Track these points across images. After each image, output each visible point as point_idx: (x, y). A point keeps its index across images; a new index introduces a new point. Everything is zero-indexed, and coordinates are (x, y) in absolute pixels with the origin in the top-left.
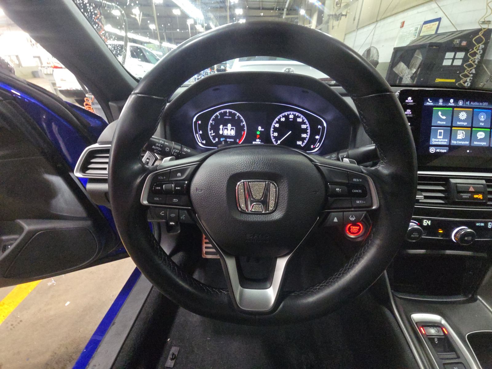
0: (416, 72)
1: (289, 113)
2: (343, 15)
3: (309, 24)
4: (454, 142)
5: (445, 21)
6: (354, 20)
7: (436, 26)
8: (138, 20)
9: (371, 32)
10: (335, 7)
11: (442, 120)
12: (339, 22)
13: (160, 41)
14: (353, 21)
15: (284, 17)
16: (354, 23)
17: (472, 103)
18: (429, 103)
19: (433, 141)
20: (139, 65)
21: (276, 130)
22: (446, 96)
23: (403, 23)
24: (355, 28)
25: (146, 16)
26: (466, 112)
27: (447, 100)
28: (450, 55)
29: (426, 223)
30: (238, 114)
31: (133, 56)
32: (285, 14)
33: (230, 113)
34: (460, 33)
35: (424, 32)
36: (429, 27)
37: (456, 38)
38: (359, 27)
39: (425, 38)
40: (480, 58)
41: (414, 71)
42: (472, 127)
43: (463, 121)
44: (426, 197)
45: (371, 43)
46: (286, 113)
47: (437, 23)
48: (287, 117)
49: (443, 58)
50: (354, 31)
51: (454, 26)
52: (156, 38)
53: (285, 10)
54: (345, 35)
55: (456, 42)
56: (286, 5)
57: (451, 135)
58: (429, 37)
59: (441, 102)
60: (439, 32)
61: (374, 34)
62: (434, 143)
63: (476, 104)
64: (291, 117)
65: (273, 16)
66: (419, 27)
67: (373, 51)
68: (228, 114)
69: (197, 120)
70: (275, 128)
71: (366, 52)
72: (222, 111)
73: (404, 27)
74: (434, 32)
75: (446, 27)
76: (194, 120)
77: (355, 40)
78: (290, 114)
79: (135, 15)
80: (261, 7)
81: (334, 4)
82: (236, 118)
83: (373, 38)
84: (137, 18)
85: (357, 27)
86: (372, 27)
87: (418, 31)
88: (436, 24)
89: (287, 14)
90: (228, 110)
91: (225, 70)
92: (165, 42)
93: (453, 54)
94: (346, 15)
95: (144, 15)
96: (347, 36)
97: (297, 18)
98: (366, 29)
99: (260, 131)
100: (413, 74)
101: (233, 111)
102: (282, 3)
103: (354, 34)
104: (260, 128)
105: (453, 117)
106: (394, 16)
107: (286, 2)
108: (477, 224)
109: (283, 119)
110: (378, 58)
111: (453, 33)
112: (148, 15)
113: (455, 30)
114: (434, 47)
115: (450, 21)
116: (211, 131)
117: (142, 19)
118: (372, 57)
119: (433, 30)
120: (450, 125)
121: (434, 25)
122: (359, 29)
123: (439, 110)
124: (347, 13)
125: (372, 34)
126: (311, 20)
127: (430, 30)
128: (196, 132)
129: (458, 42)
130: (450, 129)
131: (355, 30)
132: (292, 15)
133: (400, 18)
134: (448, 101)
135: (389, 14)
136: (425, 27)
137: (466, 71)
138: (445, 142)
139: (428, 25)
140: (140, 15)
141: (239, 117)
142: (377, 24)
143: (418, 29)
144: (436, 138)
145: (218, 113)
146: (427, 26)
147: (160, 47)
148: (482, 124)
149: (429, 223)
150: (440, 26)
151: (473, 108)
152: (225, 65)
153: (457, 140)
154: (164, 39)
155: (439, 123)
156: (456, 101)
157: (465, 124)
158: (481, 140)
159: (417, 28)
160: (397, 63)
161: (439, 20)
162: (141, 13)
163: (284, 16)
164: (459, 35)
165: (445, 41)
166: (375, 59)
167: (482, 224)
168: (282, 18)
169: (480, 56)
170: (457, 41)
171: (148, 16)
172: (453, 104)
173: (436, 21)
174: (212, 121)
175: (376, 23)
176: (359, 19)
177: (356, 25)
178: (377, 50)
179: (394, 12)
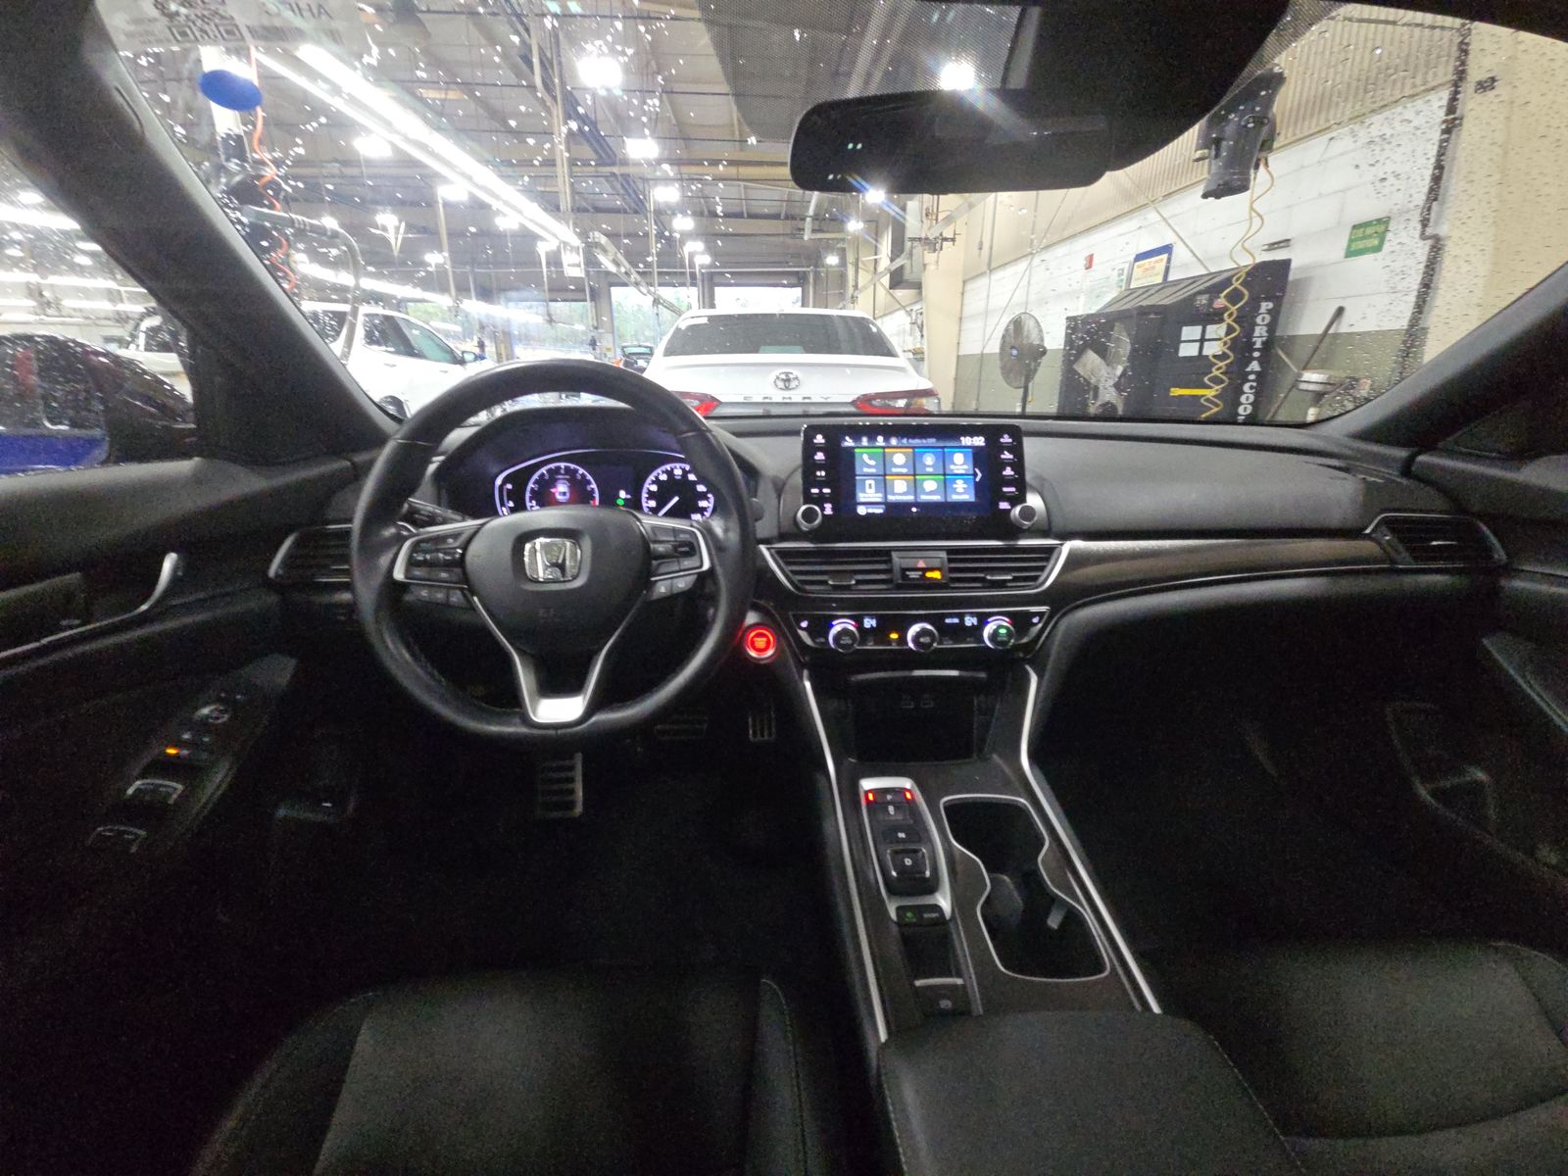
0: (1124, 374)
1: (673, 465)
2: (946, 239)
3: (876, 254)
4: (891, 498)
5: (1180, 253)
6: (981, 249)
7: (1163, 264)
8: (393, 242)
9: (1023, 275)
10: (924, 219)
11: (869, 466)
12: (938, 257)
13: (457, 296)
14: (978, 251)
15: (806, 238)
16: (980, 255)
17: (910, 441)
18: (849, 442)
19: (861, 497)
20: (387, 365)
21: (652, 495)
22: (872, 432)
23: (1090, 260)
24: (985, 268)
25: (419, 232)
26: (904, 453)
27: (872, 438)
28: (1190, 332)
29: (869, 623)
30: (581, 471)
31: (371, 339)
32: (810, 230)
33: (567, 468)
34: (1211, 279)
35: (1139, 279)
36: (1147, 266)
37: (1200, 293)
38: (993, 266)
39: (1135, 295)
40: (1265, 334)
41: (1119, 370)
42: (915, 475)
43: (901, 467)
44: (858, 582)
45: (1027, 303)
46: (668, 467)
47: (1165, 257)
48: (670, 473)
49: (1177, 341)
50: (983, 274)
51: (1202, 263)
52: (443, 289)
53: (808, 219)
54: (964, 282)
55: (1201, 300)
56: (808, 207)
57: (884, 486)
58: (1143, 294)
59: (865, 441)
60: (1171, 278)
61: (1029, 282)
62: (862, 500)
63: (916, 442)
64: (678, 472)
65: (779, 235)
66: (1127, 266)
67: (1029, 325)
68: (562, 472)
69: (505, 481)
70: (650, 492)
71: (1012, 327)
72: (552, 466)
73: (1094, 268)
74: (1159, 280)
75: (1186, 267)
76: (499, 481)
77: (988, 296)
78: (676, 467)
79: (384, 229)
80: (745, 210)
81: (922, 213)
82: (579, 477)
83: (1028, 292)
84: (391, 236)
85: (989, 264)
86: (1022, 265)
87: (1124, 277)
88: (1162, 260)
89: (814, 231)
90: (562, 465)
91: (643, 370)
92: (470, 298)
93: (1198, 329)
94: (953, 240)
95: (410, 228)
96: (969, 287)
97: (843, 240)
98: (1010, 271)
99: (625, 500)
100: (1120, 377)
101: (572, 466)
102: (798, 204)
103: (983, 282)
104: (623, 494)
105: (885, 461)
106: (1068, 242)
107: (809, 202)
108: (948, 621)
109: (663, 477)
110: (1042, 340)
111: (1194, 280)
112: (424, 230)
113: (1205, 272)
114: (1152, 316)
115: (1192, 251)
116: (531, 501)
117: (404, 240)
118: (1028, 337)
119: (1157, 274)
120: (882, 473)
121: (1157, 262)
122: (994, 269)
123: (862, 453)
124: (955, 234)
125: (1025, 282)
126: (879, 246)
127: (1150, 274)
128: (502, 504)
129: (1204, 302)
130: (883, 479)
131: (985, 273)
132: (828, 232)
133: (1082, 246)
134: (875, 440)
135: (1056, 238)
136: (1139, 267)
137: (1214, 369)
138: (878, 497)
139: (1146, 262)
140: (397, 229)
141: (583, 475)
142: (1032, 259)
143: (1126, 272)
144: (865, 492)
145: (543, 470)
146: (1143, 265)
147: (456, 311)
148: (930, 470)
149: (874, 623)
150: (1172, 265)
151: (914, 448)
152: (649, 357)
153: (894, 494)
154: (470, 290)
155: (866, 470)
156: (886, 439)
157: (904, 471)
158: (931, 493)
159: (1123, 270)
160: (1081, 351)
161: (1167, 249)
162: (403, 224)
163: (807, 236)
164: (1208, 284)
165: (1175, 300)
166: (1036, 342)
167: (956, 621)
168: (803, 239)
169: (1265, 328)
170: (1203, 300)
171: (424, 233)
172: (883, 444)
173: (1161, 254)
174: (534, 483)
175: (1030, 257)
176: (991, 248)
177: (986, 261)
178: (1037, 322)
179: (1066, 234)
